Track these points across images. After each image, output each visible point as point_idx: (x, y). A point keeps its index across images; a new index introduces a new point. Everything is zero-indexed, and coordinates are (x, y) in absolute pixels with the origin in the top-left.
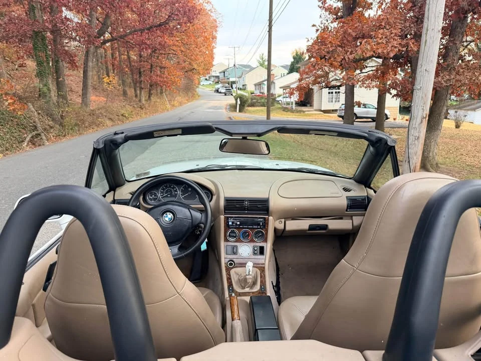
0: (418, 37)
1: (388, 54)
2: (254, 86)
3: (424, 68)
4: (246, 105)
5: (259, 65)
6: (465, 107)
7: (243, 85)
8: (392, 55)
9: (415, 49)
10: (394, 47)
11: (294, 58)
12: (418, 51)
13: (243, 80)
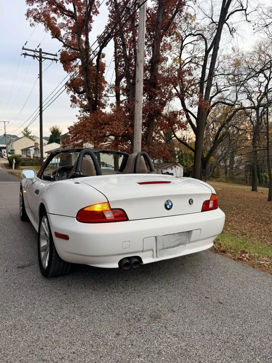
0: (132, 126)
1: (119, 133)
2: (21, 151)
3: (136, 141)
4: (20, 164)
5: (24, 136)
6: (161, 167)
7: (11, 150)
8: (121, 134)
9: (132, 132)
10: (121, 130)
11: (52, 132)
12: (133, 134)
13: (11, 146)
